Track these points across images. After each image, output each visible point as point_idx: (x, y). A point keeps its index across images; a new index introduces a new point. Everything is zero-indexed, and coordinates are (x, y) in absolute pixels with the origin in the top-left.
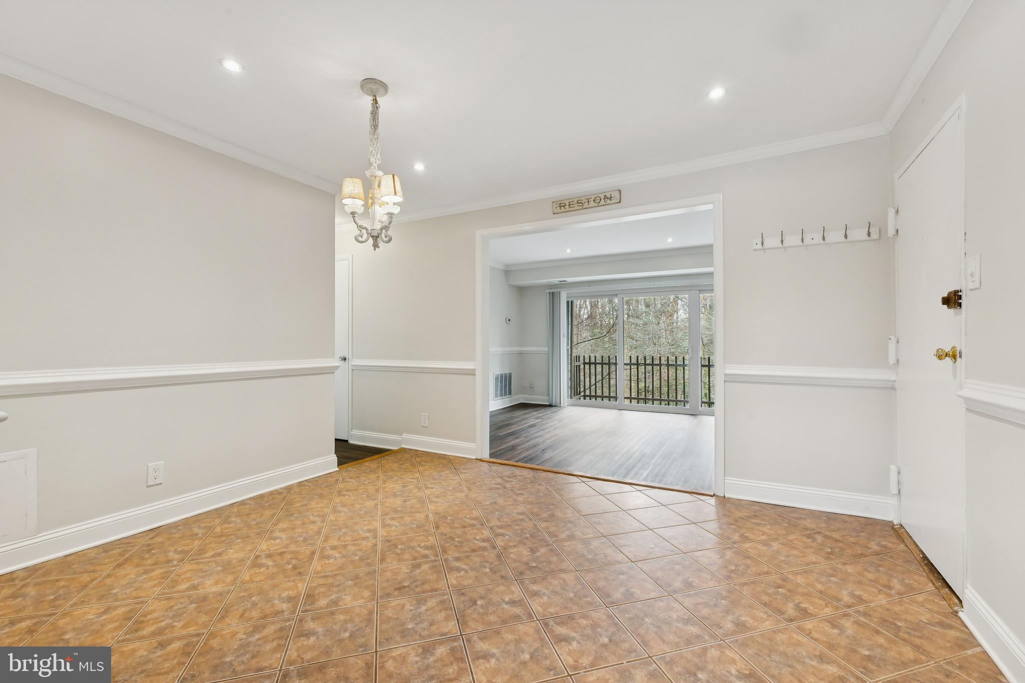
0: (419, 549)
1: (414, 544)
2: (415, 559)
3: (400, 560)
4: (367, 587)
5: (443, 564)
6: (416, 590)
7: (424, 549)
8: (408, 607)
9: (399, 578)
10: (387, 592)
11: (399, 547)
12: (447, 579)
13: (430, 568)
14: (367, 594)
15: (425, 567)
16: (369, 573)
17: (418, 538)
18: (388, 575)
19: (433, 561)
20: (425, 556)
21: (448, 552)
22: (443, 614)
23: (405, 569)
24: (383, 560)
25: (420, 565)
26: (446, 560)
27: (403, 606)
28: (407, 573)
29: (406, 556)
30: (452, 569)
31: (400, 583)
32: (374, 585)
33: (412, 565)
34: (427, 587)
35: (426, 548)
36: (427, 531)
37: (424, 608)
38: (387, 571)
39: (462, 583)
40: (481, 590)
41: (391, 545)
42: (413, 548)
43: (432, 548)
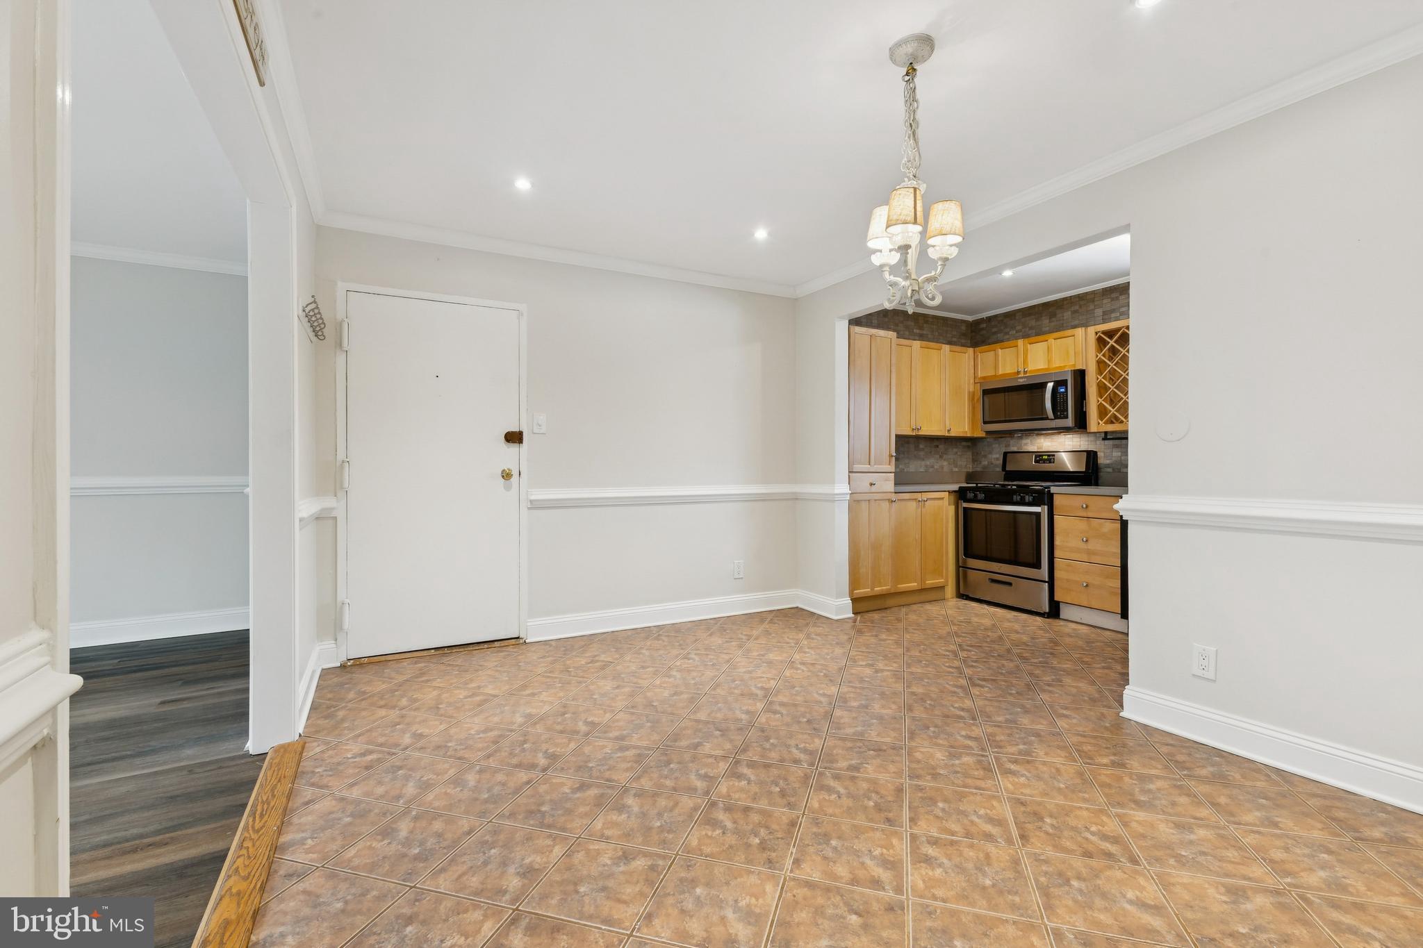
0: (842, 791)
1: (847, 802)
2: (853, 778)
3: (874, 782)
4: (919, 762)
5: (819, 762)
6: (862, 745)
7: (834, 788)
8: (874, 733)
9: (878, 761)
10: (895, 751)
11: (871, 804)
12: (823, 745)
13: (837, 762)
14: (918, 755)
15: (843, 764)
16: (918, 777)
17: (837, 811)
18: (892, 768)
19: (830, 768)
20: (837, 777)
21: (803, 775)
22: (842, 721)
23: (870, 770)
24: (899, 790)
25: (847, 769)
26: (812, 764)
27: (878, 735)
28: (868, 763)
29: (865, 785)
30: (811, 753)
31: (878, 756)
32: (911, 762)
33: (859, 772)
34: (849, 744)
35: (829, 790)
36: (816, 822)
37: (859, 729)
38: (894, 773)
39: (809, 738)
40: (795, 728)
41: (886, 811)
42: (850, 795)
43: (822, 787)
